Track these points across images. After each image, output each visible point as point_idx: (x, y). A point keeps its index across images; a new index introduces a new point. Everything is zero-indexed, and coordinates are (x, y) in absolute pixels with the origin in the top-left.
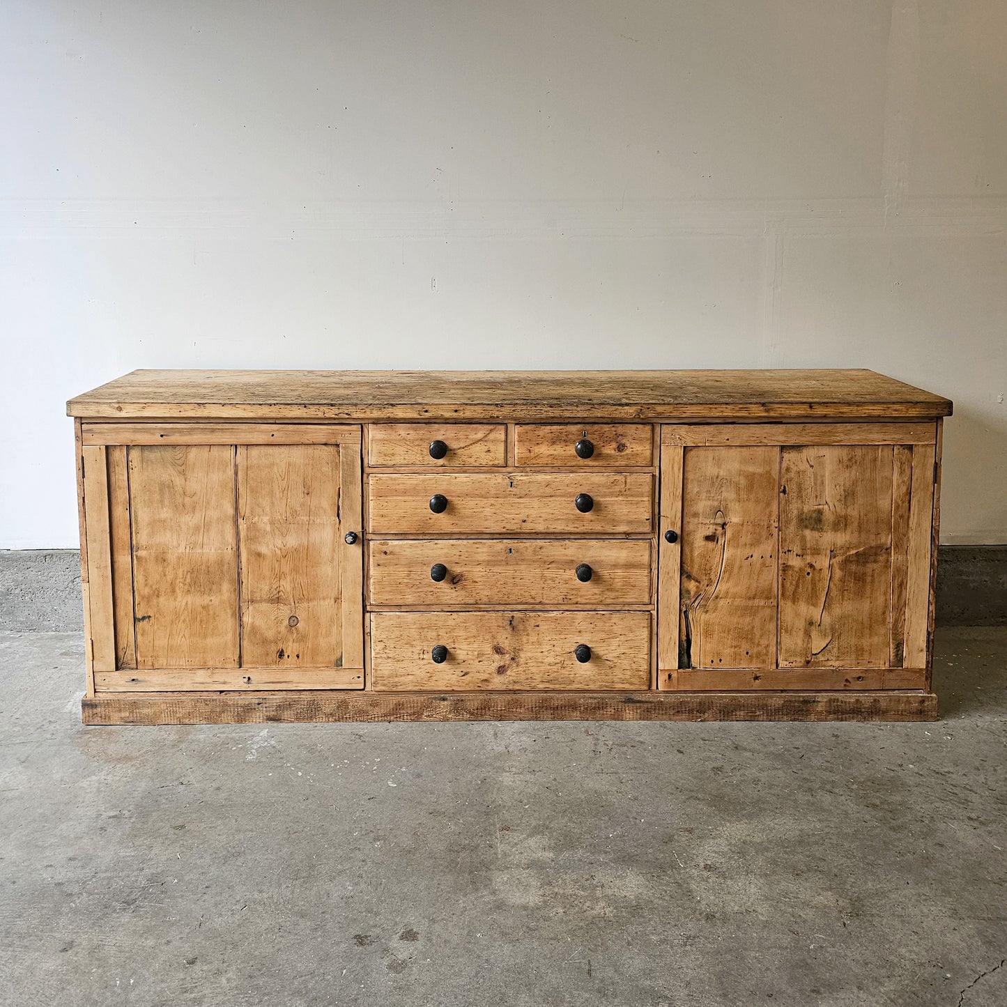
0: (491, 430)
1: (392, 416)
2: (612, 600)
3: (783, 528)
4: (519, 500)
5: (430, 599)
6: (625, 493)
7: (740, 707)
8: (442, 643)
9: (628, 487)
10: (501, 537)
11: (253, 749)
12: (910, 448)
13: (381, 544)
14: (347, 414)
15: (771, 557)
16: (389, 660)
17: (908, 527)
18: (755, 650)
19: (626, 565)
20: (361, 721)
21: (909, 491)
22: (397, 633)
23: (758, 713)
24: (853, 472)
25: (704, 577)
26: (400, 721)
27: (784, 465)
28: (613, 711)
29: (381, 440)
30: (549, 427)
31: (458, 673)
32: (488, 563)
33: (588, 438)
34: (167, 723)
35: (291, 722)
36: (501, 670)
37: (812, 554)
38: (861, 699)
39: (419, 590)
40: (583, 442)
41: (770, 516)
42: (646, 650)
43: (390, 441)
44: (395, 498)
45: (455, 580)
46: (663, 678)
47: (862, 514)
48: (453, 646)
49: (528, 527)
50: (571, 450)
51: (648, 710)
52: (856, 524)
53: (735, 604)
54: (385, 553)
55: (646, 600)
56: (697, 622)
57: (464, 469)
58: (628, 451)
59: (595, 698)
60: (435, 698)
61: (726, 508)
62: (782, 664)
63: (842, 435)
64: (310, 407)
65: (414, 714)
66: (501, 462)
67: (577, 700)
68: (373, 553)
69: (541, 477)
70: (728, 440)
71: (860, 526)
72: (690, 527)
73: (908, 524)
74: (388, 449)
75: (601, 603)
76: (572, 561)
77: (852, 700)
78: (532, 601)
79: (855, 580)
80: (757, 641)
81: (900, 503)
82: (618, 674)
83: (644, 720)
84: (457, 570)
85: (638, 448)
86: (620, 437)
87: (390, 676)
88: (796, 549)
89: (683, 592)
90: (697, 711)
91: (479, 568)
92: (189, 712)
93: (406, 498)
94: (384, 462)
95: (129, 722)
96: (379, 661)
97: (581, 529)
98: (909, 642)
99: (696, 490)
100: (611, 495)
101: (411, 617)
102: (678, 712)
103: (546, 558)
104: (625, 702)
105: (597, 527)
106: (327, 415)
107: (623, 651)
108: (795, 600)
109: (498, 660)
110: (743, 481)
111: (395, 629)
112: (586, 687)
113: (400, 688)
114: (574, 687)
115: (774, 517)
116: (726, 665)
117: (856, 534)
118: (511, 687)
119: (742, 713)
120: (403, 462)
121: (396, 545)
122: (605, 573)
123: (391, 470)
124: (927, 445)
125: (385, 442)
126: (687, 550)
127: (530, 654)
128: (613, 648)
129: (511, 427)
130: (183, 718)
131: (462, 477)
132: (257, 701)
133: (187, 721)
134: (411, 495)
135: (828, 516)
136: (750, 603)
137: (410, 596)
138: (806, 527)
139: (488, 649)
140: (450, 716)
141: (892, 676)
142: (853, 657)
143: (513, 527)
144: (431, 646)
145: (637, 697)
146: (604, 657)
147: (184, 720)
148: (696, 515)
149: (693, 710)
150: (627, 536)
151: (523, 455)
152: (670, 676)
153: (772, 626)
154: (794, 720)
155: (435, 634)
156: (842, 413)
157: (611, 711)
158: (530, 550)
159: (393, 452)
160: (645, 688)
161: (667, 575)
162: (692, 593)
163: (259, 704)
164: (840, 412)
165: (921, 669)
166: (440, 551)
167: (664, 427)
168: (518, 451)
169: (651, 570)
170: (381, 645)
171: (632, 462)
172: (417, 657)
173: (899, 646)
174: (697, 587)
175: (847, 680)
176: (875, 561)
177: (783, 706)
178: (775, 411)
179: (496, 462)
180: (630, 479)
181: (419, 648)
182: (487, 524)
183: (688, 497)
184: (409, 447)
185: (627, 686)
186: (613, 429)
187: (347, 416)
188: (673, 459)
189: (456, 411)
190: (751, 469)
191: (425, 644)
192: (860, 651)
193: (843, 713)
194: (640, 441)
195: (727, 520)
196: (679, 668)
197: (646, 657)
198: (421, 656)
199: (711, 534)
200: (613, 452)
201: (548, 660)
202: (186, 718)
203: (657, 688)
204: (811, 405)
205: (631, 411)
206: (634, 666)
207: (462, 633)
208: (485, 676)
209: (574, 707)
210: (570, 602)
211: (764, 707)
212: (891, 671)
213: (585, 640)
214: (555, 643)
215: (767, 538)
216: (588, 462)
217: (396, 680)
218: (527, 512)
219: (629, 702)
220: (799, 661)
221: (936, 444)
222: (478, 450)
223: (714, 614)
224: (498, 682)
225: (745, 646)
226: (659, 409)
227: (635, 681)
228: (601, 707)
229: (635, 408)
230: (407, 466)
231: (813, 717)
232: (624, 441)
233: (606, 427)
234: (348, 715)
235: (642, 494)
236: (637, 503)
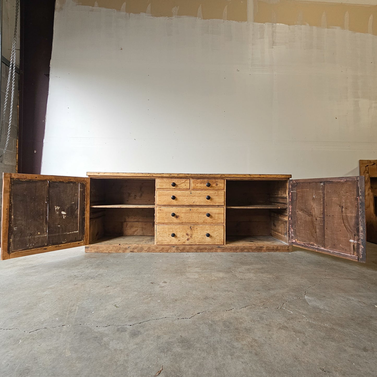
0: (186, 180)
1: (163, 176)
2: (215, 222)
4: (193, 197)
5: (171, 222)
6: (218, 196)
7: (246, 249)
8: (174, 233)
9: (219, 194)
10: (188, 206)
13: (159, 208)
14: (152, 176)
16: (161, 237)
19: (218, 213)
20: (153, 252)
22: (163, 230)
26: (163, 252)
28: (215, 250)
29: (160, 182)
30: (200, 180)
31: (177, 240)
32: (185, 213)
33: (209, 182)
35: (136, 252)
36: (188, 239)
38: (274, 247)
39: (169, 219)
42: (223, 234)
44: (163, 196)
45: (177, 217)
48: (176, 233)
49: (195, 204)
50: (205, 185)
51: (224, 250)
57: (180, 189)
58: (219, 186)
59: (211, 247)
60: (172, 247)
64: (144, 174)
65: (167, 250)
66: (188, 188)
67: (206, 247)
68: (157, 210)
69: (198, 192)
74: (162, 184)
75: (212, 223)
76: (205, 212)
78: (196, 222)
82: (216, 240)
83: (222, 252)
84: (177, 214)
85: (221, 185)
87: (161, 241)
90: (235, 250)
91: (183, 214)
93: (166, 196)
94: (161, 188)
95: (96, 252)
96: (158, 237)
97: (207, 204)
100: (215, 196)
101: (166, 226)
102: (231, 250)
103: (199, 212)
104: (218, 248)
105: (211, 204)
106: (147, 176)
107: (217, 235)
109: (187, 237)
112: (209, 244)
113: (163, 244)
114: (205, 244)
118: (190, 244)
119: (246, 250)
121: (163, 208)
122: (213, 215)
123: (162, 190)
127: (195, 236)
128: (215, 234)
129: (191, 180)
130: (110, 251)
131: (179, 192)
133: (110, 252)
137: (166, 221)
139: (185, 234)
140: (175, 251)
143: (192, 204)
144: (171, 233)
145: (221, 246)
146: (213, 236)
150: (218, 206)
151: (194, 186)
154: (258, 252)
155: (172, 230)
156: (267, 177)
158: (195, 210)
160: (223, 244)
163: (128, 248)
166: (174, 210)
168: (192, 185)
169: (224, 215)
170: (159, 233)
171: (220, 188)
172: (167, 236)
177: (256, 248)
178: (252, 176)
179: (187, 188)
180: (219, 192)
181: (168, 234)
182: (185, 203)
184: (166, 184)
185: (219, 244)
186: (215, 180)
189: (178, 175)
191: (170, 233)
193: (270, 250)
194: (221, 183)
200: (215, 186)
201: (199, 237)
204: (260, 175)
206: (220, 239)
207: (179, 230)
208: (184, 241)
209: (206, 249)
210: (205, 223)
211: (251, 249)
213: (208, 232)
214: (201, 233)
216: (209, 188)
217: (162, 242)
218: (195, 200)
222: (183, 185)
224: (187, 243)
226: (226, 175)
227: (220, 242)
228: (212, 249)
229: (220, 175)
230: (166, 189)
231: (263, 251)
232: (217, 183)
233: (213, 180)
234: (150, 251)
235: (222, 196)
236: (221, 198)
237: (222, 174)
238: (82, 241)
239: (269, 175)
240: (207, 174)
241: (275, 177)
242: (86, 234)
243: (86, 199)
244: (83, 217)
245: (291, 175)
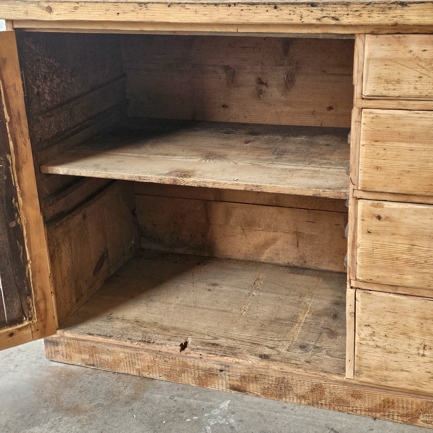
1: (400, 21)
11: (209, 425)
13: (373, 205)
14: (334, 18)
16: (378, 350)
20: (339, 411)
22: (389, 319)
26: (388, 420)
29: (382, 60)
34: (126, 372)
35: (257, 396)
39: (424, 271)
43: (394, 61)
44: (397, 144)
54: (379, 218)
64: (282, 7)
65: (407, 415)
68: (362, 216)
74: (392, 72)
92: (148, 366)
93: (414, 146)
94: (385, 93)
95: (90, 365)
96: (364, 348)
101: (409, 302)
106: (306, 20)
111: (388, 314)
113: (390, 384)
120: (413, 93)
121: (394, 209)
123: (393, 104)
125: (388, 63)
130: (143, 370)
132: (219, 367)
133: (146, 374)
134: (421, 142)
137: (410, 277)
147: (144, 373)
159: (396, 77)
163: (221, 371)
170: (368, 331)
172: (415, 351)
181: (419, 341)
184: (423, 71)
187: (334, 22)
191: (427, 338)
198: (421, 352)
202: (146, 371)
217: (386, 373)
230: (418, 99)
234: (323, 402)
238: (26, 323)
242: (39, 292)
243: (11, 143)
244: (13, 224)
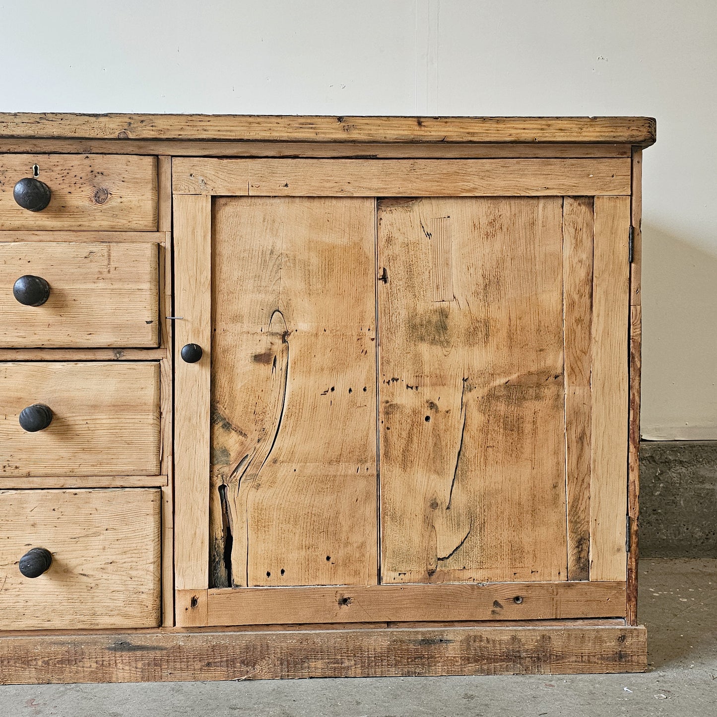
2: (92, 469)
3: (384, 341)
6: (109, 276)
7: (315, 653)
9: (113, 265)
12: (589, 201)
15: (365, 390)
17: (590, 338)
18: (341, 553)
19: (114, 406)
21: (590, 277)
23: (346, 664)
24: (497, 246)
25: (253, 427)
27: (383, 233)
28: (94, 665)
33: (42, 178)
37: (433, 385)
38: (520, 635)
40: (29, 182)
41: (362, 319)
42: (152, 556)
46: (183, 602)
47: (513, 316)
51: (157, 663)
52: (503, 333)
53: (308, 472)
55: (152, 467)
56: (241, 504)
58: (114, 202)
59: (63, 644)
61: (288, 305)
62: (388, 576)
63: (476, 179)
67: (30, 647)
70: (286, 185)
71: (510, 337)
72: (225, 340)
73: (590, 334)
75: (70, 474)
77: (506, 637)
79: (505, 429)
80: (343, 536)
81: (576, 297)
82: (103, 598)
83: (148, 680)
85: (130, 197)
86: (100, 176)
88: (407, 377)
89: (218, 453)
90: (243, 662)
98: (598, 535)
99: (236, 274)
100: (85, 278)
102: (209, 664)
104: (115, 649)
105: (60, 337)
107: (112, 558)
108: (406, 463)
110: (315, 260)
112: (47, 625)
114: (23, 624)
115: (369, 322)
116: (291, 580)
117: (505, 350)
119: (319, 664)
122: (77, 419)
124: (617, 197)
126: (223, 379)
128: (94, 553)
135: (458, 321)
136: (332, 470)
138: (422, 339)
141: (571, 594)
142: (507, 562)
145: (136, 639)
146: (78, 570)
148: (237, 318)
149: (233, 661)
150: (118, 352)
152: (194, 602)
153: (369, 510)
154: (408, 674)
156: (473, 134)
157: (90, 665)
160: (152, 622)
161: (187, 422)
162: (233, 454)
164: (468, 133)
165: (619, 583)
167: (176, 161)
169: (161, 414)
171: (122, 222)
173: (582, 542)
174: (242, 444)
175: (496, 603)
176: (538, 397)
177: (389, 650)
178: (361, 129)
180: (117, 250)
183: (222, 286)
185: (119, 622)
186: (87, 162)
188: (194, 218)
190: (329, 238)
192: (516, 553)
193: (490, 660)
194: (136, 182)
195: (291, 327)
196: (211, 586)
197: (151, 568)
199: (263, 352)
200: (86, 204)
203: (174, 625)
204: (419, 121)
205: (112, 126)
206: (132, 585)
209: (25, 660)
210: (16, 472)
211: (356, 653)
212: (569, 586)
213: (43, 540)
215: (358, 358)
219: (122, 650)
220: (417, 571)
221: (631, 196)
223: (272, 491)
225: (324, 547)
226: (161, 124)
227: (134, 610)
228: (71, 659)
229: (118, 120)
231: (439, 668)
232: (104, 186)
233: (75, 161)
235: (138, 280)
236: (132, 292)
237: (131, 116)
239: (487, 125)
240: (15, 115)
241: (528, 135)
245: (651, 122)
